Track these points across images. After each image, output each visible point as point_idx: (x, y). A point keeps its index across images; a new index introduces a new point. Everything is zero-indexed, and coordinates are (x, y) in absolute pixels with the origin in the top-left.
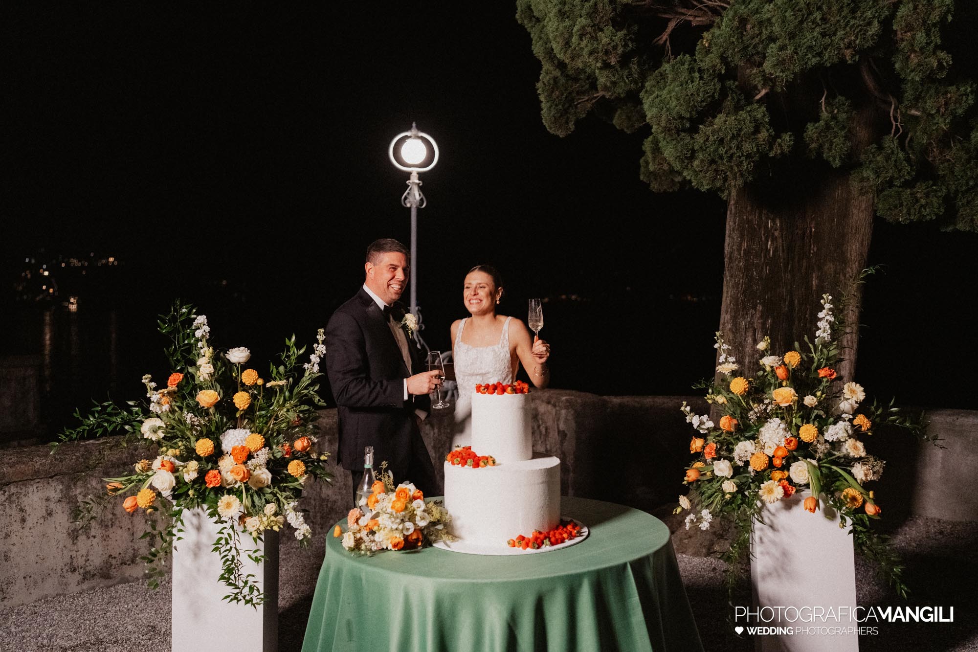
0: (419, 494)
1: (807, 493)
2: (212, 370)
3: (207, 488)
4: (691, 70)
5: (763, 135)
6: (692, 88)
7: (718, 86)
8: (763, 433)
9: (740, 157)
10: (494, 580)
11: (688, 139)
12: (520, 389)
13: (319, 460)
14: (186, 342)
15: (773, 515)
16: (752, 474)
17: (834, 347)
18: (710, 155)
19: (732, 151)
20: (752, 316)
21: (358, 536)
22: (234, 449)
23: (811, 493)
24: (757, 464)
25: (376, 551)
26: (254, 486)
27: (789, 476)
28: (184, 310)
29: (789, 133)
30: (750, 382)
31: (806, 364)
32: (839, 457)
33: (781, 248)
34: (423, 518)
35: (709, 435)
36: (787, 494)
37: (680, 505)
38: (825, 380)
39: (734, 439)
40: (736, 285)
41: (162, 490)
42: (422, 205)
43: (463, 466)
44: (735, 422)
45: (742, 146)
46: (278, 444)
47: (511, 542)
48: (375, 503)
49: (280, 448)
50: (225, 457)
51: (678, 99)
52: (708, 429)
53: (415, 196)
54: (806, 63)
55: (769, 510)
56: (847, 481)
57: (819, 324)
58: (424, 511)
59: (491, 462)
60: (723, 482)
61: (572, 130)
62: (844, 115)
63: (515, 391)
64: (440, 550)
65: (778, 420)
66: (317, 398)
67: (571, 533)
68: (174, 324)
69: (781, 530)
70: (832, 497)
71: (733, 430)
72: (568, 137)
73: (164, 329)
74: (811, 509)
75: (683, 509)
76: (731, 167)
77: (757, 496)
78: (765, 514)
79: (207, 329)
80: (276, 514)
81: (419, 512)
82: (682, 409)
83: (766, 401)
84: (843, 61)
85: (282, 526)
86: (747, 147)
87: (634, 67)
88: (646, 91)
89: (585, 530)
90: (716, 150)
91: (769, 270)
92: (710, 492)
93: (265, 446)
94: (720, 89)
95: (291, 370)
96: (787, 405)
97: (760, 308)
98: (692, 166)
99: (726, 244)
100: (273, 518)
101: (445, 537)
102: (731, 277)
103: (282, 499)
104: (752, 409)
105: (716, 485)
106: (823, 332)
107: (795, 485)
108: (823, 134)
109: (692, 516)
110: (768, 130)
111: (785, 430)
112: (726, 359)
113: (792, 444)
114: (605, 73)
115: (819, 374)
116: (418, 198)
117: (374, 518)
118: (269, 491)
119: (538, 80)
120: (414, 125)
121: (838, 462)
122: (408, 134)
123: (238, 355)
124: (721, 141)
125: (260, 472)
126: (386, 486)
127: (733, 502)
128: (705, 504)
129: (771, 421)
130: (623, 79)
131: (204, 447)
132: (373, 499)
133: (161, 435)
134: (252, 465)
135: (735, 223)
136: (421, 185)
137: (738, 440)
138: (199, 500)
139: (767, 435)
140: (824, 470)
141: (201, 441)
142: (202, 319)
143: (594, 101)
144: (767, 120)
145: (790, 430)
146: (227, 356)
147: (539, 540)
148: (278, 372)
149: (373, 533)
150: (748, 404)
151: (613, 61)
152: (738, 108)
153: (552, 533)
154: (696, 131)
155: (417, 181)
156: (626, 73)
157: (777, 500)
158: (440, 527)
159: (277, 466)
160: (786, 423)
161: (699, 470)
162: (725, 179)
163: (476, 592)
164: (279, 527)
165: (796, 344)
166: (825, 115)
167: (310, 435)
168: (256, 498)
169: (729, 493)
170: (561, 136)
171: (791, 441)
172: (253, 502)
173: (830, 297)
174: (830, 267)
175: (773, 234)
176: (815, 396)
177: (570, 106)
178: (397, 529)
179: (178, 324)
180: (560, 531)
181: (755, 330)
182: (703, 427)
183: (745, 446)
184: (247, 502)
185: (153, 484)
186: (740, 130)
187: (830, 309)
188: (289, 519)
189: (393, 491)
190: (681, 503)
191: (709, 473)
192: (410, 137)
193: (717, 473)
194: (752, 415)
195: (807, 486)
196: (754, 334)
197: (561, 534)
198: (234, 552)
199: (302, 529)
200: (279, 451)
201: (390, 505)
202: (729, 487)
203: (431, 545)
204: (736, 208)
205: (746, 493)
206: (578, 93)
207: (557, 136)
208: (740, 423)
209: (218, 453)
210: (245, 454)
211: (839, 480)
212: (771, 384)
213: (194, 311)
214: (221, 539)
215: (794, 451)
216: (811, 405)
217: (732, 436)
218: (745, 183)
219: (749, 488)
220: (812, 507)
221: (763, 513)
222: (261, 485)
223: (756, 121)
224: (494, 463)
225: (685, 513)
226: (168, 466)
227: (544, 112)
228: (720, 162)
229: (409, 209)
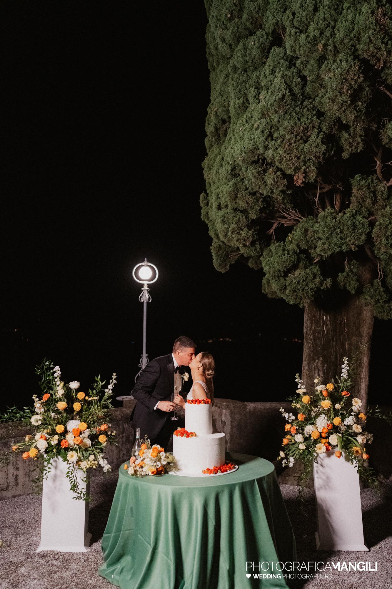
0: (162, 450)
1: (337, 449)
2: (63, 392)
3: (62, 448)
4: (284, 250)
5: (318, 280)
6: (284, 258)
7: (296, 258)
8: (317, 422)
9: (307, 290)
10: (198, 487)
11: (283, 281)
12: (207, 402)
13: (111, 435)
14: (48, 378)
15: (322, 460)
16: (313, 441)
17: (349, 381)
18: (293, 288)
19: (303, 287)
20: (317, 363)
21: (135, 469)
22: (74, 430)
23: (338, 449)
24: (315, 436)
25: (144, 475)
26: (83, 447)
27: (329, 441)
28: (47, 363)
29: (330, 278)
30: (311, 398)
31: (337, 389)
32: (352, 433)
33: (330, 329)
34: (164, 460)
35: (293, 423)
36: (327, 450)
37: (280, 456)
38: (345, 397)
39: (304, 424)
40: (310, 347)
41: (41, 449)
42: (149, 301)
43: (182, 437)
44: (304, 416)
45: (308, 284)
46: (94, 427)
47: (204, 471)
48: (143, 454)
49: (95, 429)
50: (69, 434)
51: (278, 263)
52: (292, 420)
53: (146, 296)
54: (334, 251)
55: (320, 458)
56: (355, 444)
57: (343, 371)
58: (165, 457)
59: (194, 435)
60: (299, 444)
61: (228, 269)
62: (356, 269)
63: (205, 402)
64: (172, 475)
65: (324, 415)
66: (110, 406)
67: (230, 467)
68: (43, 370)
69: (326, 467)
70: (348, 451)
71: (304, 420)
72: (226, 273)
73: (38, 372)
74: (338, 456)
75: (281, 457)
76: (304, 294)
77: (314, 450)
78: (318, 459)
79: (60, 373)
80: (94, 460)
81: (163, 458)
82: (280, 410)
83: (319, 407)
84: (351, 250)
85: (97, 466)
86: (311, 285)
87: (258, 246)
88: (263, 257)
89: (237, 466)
90: (296, 287)
91: (325, 340)
92: (293, 449)
93: (88, 428)
94: (297, 259)
95: (98, 392)
96: (327, 408)
97: (321, 359)
98: (285, 293)
99: (304, 327)
100: (93, 462)
101: (174, 469)
102: (307, 343)
103: (96, 453)
104: (313, 410)
105: (296, 446)
106: (344, 374)
107: (332, 446)
108: (346, 278)
109: (285, 460)
110: (320, 278)
111: (327, 420)
112: (301, 386)
113: (330, 426)
114: (244, 248)
115: (342, 394)
116: (147, 297)
117: (142, 461)
118: (90, 449)
119: (211, 245)
120: (146, 259)
121: (351, 435)
122: (143, 264)
123: (74, 385)
124: (299, 282)
125: (86, 440)
126: (147, 446)
127: (304, 454)
128: (291, 455)
129: (321, 416)
130: (252, 251)
131: (60, 428)
132: (142, 452)
133: (40, 422)
134: (82, 437)
135: (308, 317)
136: (149, 290)
137: (306, 425)
138: (57, 454)
139: (319, 422)
140: (344, 439)
141: (58, 426)
142: (57, 368)
143: (239, 255)
144: (319, 273)
145: (330, 420)
146: (69, 386)
147: (216, 470)
148: (93, 393)
149: (142, 467)
150: (311, 407)
151: (247, 244)
152: (306, 267)
153: (222, 467)
154: (287, 276)
155: (147, 289)
156: (254, 249)
157: (323, 452)
158: (172, 464)
159: (93, 437)
160: (328, 417)
161: (289, 439)
162: (301, 299)
163: (190, 492)
164: (96, 466)
165: (333, 380)
166: (347, 269)
167: (108, 423)
168: (84, 452)
169: (302, 450)
170: (223, 272)
171: (329, 425)
172: (83, 454)
173: (347, 358)
174: (354, 339)
175: (326, 323)
176: (340, 404)
177: (227, 258)
178: (153, 466)
179: (44, 370)
180: (225, 466)
181: (319, 370)
182: (290, 419)
183: (309, 428)
184: (80, 454)
185: (38, 446)
186: (307, 277)
187: (347, 364)
188: (100, 463)
189: (151, 448)
190: (280, 455)
191: (293, 441)
192: (144, 265)
193: (297, 440)
194: (313, 414)
195: (337, 446)
196: (319, 372)
197: (226, 468)
198: (75, 478)
199: (107, 467)
200: (95, 431)
201: (150, 455)
202: (302, 447)
203: (168, 473)
204: (308, 309)
205: (310, 450)
206: (231, 252)
207: (221, 272)
208: (308, 417)
209: (66, 432)
210: (79, 432)
211: (351, 443)
212: (321, 399)
213: (52, 363)
214: (69, 472)
215: (331, 430)
216: (338, 408)
217: (303, 423)
218: (311, 301)
219: (311, 447)
220: (339, 456)
221: (317, 459)
222: (86, 447)
223: (314, 273)
224: (196, 435)
225: (282, 459)
226: (44, 437)
227: (214, 261)
228: (298, 291)
229: (143, 302)
